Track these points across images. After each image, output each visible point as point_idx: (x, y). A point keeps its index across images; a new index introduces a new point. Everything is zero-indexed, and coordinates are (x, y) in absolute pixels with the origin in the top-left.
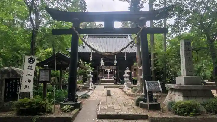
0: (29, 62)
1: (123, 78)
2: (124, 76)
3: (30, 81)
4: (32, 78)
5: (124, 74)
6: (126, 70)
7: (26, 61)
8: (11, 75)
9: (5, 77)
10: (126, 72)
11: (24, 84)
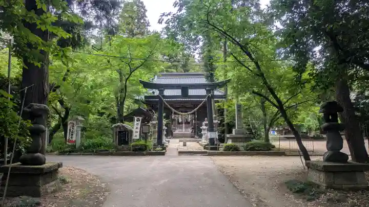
0: (137, 121)
1: (201, 130)
2: (201, 128)
3: (137, 132)
4: (138, 130)
5: (202, 125)
6: (204, 120)
7: (136, 120)
8: (122, 128)
9: (118, 130)
10: (204, 123)
11: (134, 134)
